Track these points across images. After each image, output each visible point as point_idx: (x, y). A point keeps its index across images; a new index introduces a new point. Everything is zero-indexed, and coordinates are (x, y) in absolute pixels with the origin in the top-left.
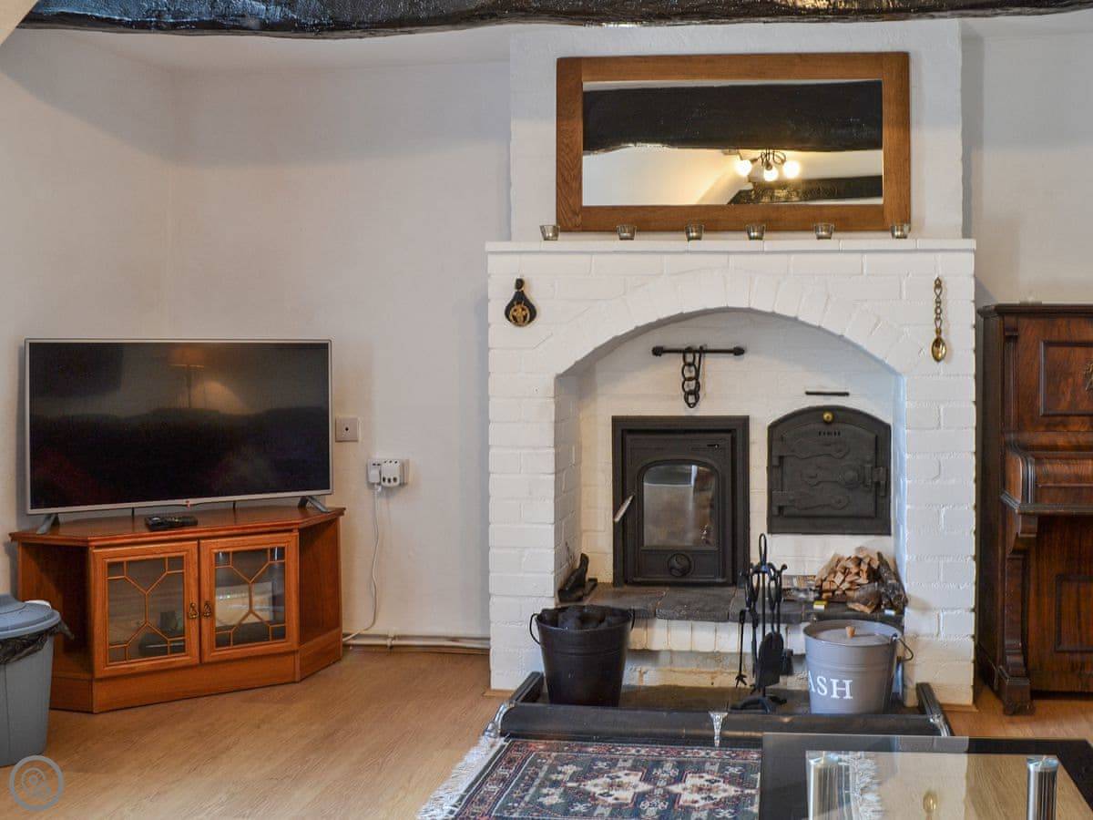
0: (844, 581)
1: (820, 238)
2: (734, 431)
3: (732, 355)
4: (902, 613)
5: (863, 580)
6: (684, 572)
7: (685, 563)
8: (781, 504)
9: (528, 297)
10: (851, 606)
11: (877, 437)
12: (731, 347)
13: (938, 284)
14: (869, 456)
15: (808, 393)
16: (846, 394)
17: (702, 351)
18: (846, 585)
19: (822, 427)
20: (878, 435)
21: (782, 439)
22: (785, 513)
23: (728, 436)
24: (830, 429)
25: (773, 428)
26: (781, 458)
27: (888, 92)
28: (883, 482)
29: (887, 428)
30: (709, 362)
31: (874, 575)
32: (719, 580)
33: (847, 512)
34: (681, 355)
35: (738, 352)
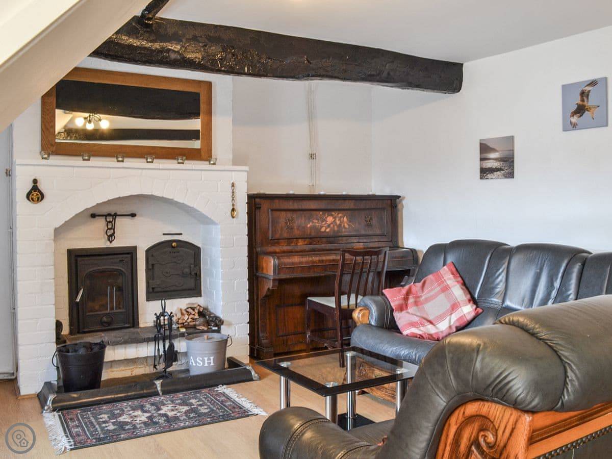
0: (188, 318)
1: (179, 163)
2: (131, 252)
3: (130, 217)
4: (219, 328)
5: (197, 316)
6: (109, 324)
7: (109, 319)
8: (153, 287)
9: (39, 188)
10: (198, 328)
11: (195, 253)
12: (129, 213)
13: (233, 185)
14: (192, 262)
15: (164, 234)
16: (181, 234)
17: (115, 215)
18: (190, 320)
19: (170, 249)
20: (195, 252)
21: (152, 256)
22: (155, 290)
23: (129, 256)
24: (175, 250)
25: (148, 251)
26: (153, 265)
27: (203, 99)
28: (198, 273)
29: (199, 249)
30: (119, 221)
31: (201, 314)
32: (127, 325)
33: (184, 287)
34: (104, 217)
35: (133, 215)
